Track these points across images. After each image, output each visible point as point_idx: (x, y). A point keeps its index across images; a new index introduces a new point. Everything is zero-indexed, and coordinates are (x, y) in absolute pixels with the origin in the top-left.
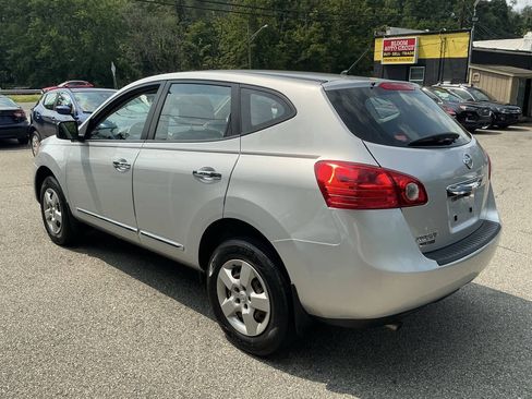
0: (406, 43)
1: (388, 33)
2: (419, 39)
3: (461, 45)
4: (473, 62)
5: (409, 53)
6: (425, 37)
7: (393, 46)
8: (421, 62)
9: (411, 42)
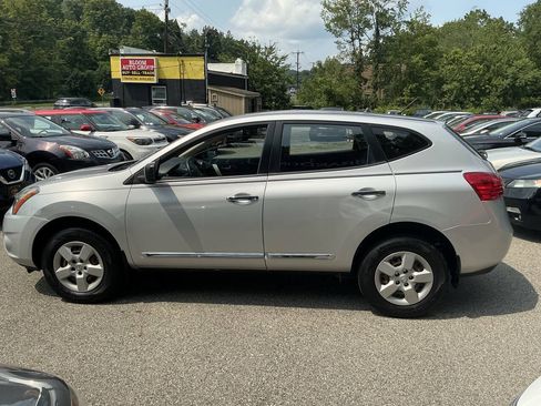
0: (145, 63)
1: (122, 52)
2: (157, 61)
3: (197, 68)
4: (210, 84)
5: (150, 73)
6: (162, 58)
7: (131, 65)
8: (162, 82)
9: (150, 62)
